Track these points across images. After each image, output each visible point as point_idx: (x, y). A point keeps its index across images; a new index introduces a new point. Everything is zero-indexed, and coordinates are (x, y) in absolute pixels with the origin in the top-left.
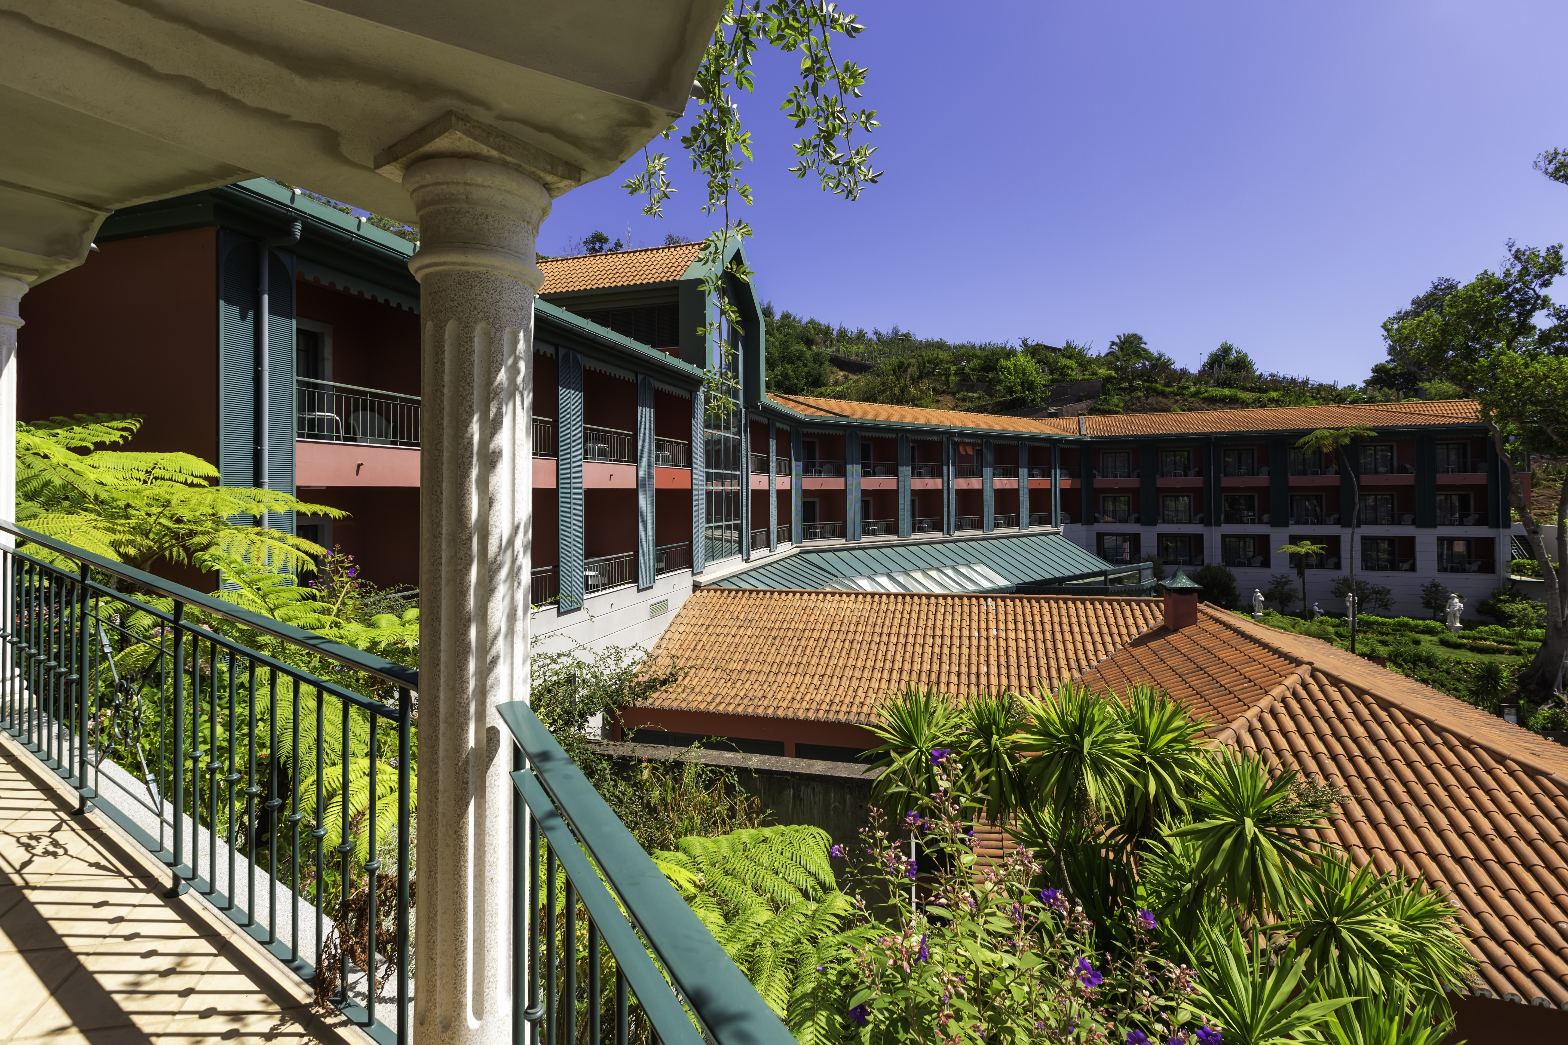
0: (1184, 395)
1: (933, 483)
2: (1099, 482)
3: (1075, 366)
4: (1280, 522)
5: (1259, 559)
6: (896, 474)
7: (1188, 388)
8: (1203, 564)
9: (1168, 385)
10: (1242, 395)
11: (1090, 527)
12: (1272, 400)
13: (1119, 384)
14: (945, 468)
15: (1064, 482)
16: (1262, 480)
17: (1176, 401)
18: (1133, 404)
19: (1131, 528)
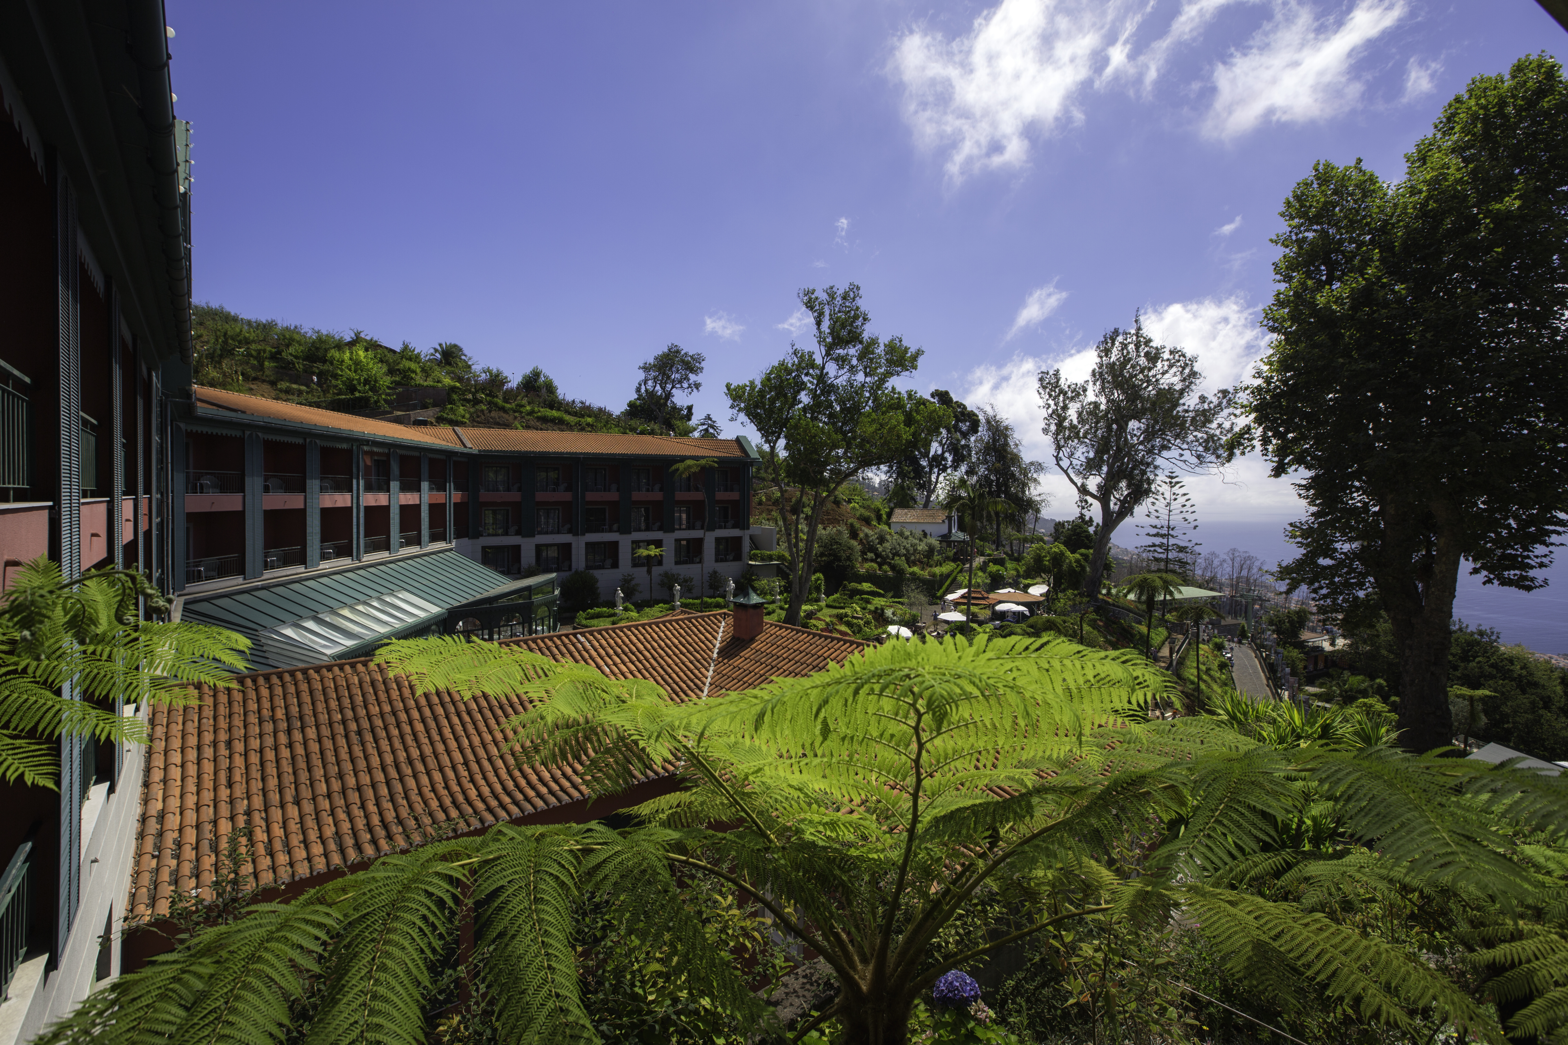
0: (521, 412)
1: (342, 500)
2: (485, 496)
3: (418, 370)
4: (625, 530)
5: (609, 562)
6: (303, 490)
7: (523, 406)
8: (570, 569)
9: (506, 400)
10: (567, 418)
11: (475, 541)
12: (588, 425)
13: (464, 394)
14: (355, 482)
15: (456, 496)
16: (613, 496)
17: (516, 418)
18: (478, 417)
19: (512, 540)
